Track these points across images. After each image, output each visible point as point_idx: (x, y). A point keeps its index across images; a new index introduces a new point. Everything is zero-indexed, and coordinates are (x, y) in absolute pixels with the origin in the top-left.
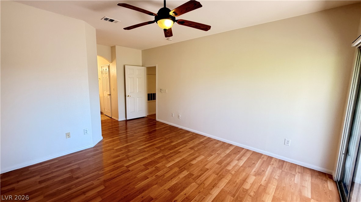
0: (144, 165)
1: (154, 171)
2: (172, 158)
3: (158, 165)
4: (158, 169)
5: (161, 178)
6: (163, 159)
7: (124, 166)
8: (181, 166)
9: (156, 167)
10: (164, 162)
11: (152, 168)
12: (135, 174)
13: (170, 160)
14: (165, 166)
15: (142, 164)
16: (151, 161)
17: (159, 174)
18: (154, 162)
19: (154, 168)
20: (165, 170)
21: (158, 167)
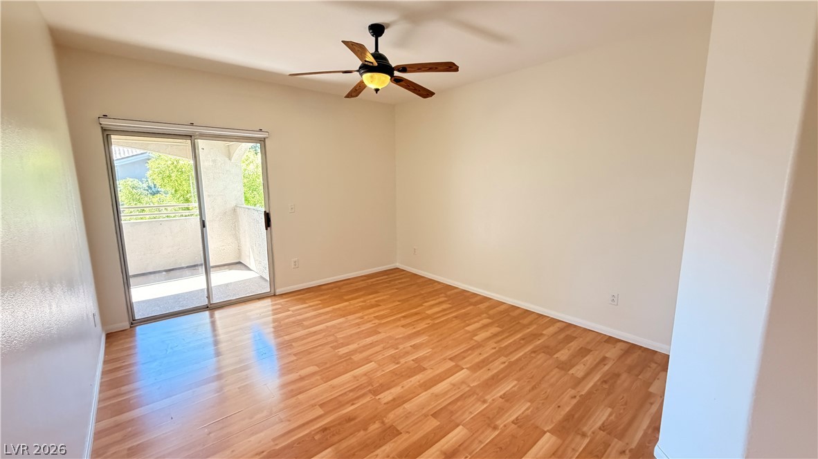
0: (425, 369)
1: (400, 357)
2: (356, 384)
3: (393, 367)
4: (394, 359)
5: (388, 345)
6: (381, 382)
7: (467, 368)
8: (345, 363)
9: (398, 363)
10: (379, 374)
11: (406, 362)
12: (435, 353)
13: (364, 378)
14: (379, 364)
15: (429, 371)
16: (410, 377)
17: (392, 352)
18: (402, 376)
19: (402, 361)
20: (380, 357)
21: (394, 362)
